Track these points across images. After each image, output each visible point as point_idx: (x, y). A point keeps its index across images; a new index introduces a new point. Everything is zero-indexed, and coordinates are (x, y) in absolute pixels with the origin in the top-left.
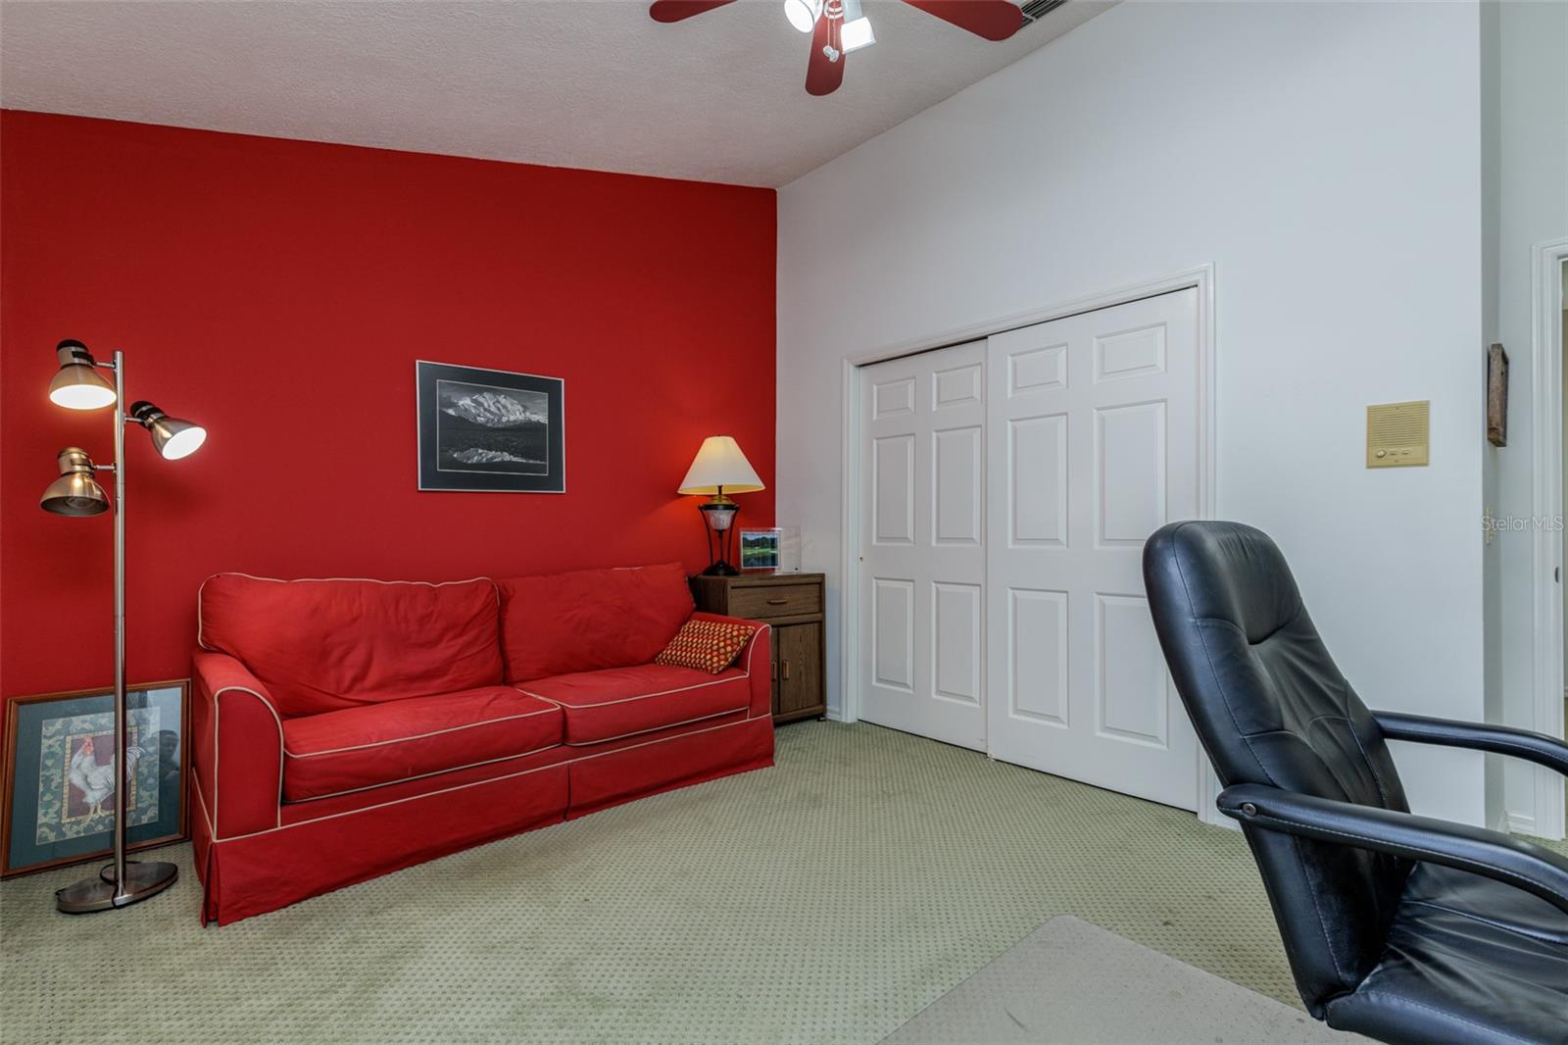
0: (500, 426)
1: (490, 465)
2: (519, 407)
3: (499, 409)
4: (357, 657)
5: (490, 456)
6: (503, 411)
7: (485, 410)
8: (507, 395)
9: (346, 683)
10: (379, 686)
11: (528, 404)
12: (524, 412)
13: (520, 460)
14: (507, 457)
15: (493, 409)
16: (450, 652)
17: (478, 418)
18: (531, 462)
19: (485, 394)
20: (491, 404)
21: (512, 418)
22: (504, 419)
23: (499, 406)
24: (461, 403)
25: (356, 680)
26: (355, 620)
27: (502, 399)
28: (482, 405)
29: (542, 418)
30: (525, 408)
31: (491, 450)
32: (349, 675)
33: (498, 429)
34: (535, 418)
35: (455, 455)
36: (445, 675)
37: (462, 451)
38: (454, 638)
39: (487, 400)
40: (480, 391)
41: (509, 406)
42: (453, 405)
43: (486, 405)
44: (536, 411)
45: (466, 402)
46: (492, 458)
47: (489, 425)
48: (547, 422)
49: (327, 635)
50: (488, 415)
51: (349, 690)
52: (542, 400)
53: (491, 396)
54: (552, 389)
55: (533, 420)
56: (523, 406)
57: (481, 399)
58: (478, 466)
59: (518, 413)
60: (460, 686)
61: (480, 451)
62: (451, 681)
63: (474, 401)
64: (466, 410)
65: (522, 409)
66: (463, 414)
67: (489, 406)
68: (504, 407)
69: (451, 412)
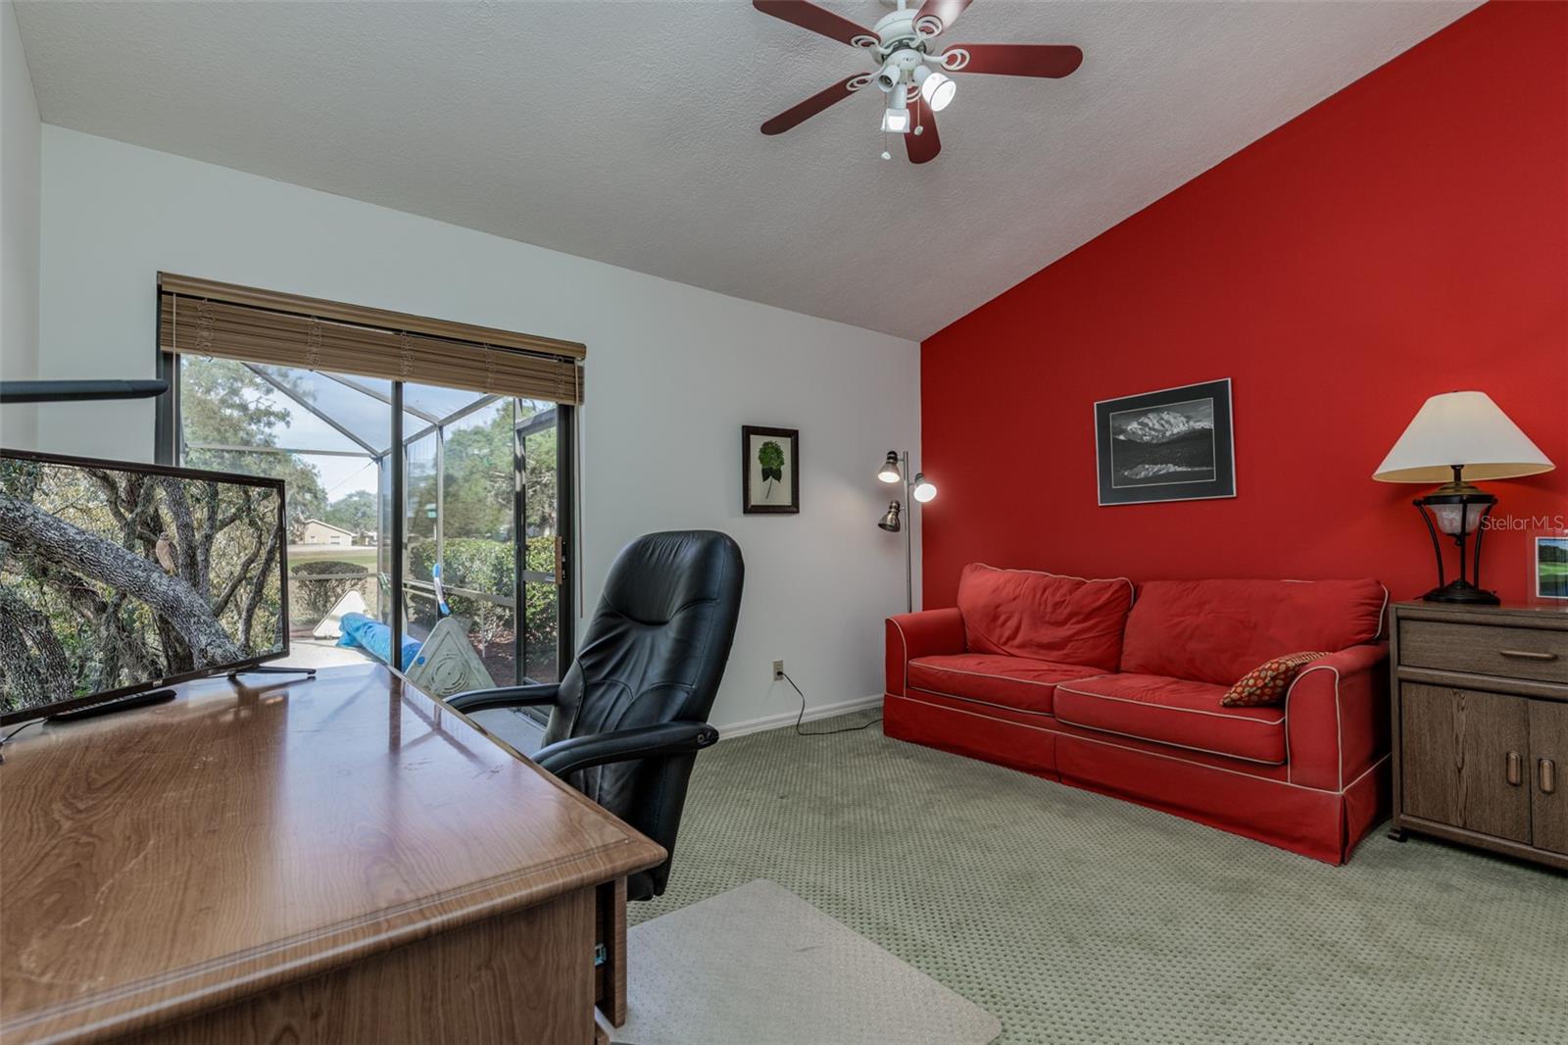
0: (1164, 440)
1: (1157, 478)
2: (1183, 419)
3: (1163, 426)
4: (1012, 623)
5: (1156, 469)
6: (1166, 426)
7: (1150, 429)
8: (1169, 410)
9: (1004, 639)
10: (1021, 646)
11: (1192, 414)
12: (1187, 422)
13: (1184, 469)
14: (1172, 468)
15: (1157, 426)
16: (1071, 632)
17: (1144, 438)
18: (1196, 469)
19: (1151, 416)
20: (1155, 422)
21: (1175, 431)
22: (1168, 434)
23: (1163, 422)
24: (1129, 428)
25: (1008, 639)
26: (1015, 599)
27: (1165, 416)
28: (1147, 425)
29: (1208, 424)
30: (1189, 418)
31: (1156, 464)
32: (1007, 634)
33: (1163, 444)
34: (1198, 425)
35: (1126, 473)
36: (1063, 649)
37: (1131, 469)
38: (1078, 622)
39: (1152, 420)
40: (1145, 413)
41: (1172, 420)
42: (1123, 432)
43: (1151, 425)
44: (1199, 418)
45: (1133, 426)
46: (1159, 470)
47: (1155, 442)
48: (1213, 427)
49: (998, 606)
50: (1153, 433)
51: (1005, 643)
52: (1208, 406)
53: (1156, 415)
54: (1217, 393)
55: (1196, 428)
56: (1186, 417)
57: (1146, 421)
58: (1146, 480)
59: (1181, 425)
60: (1070, 660)
61: (1147, 466)
62: (1066, 654)
63: (1139, 424)
64: (1134, 433)
65: (1184, 420)
66: (1132, 438)
67: (1154, 424)
68: (1168, 422)
69: (1122, 437)
